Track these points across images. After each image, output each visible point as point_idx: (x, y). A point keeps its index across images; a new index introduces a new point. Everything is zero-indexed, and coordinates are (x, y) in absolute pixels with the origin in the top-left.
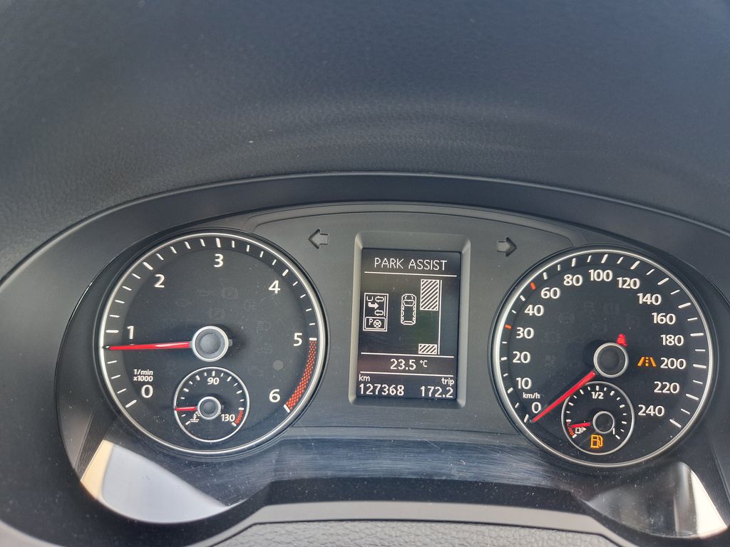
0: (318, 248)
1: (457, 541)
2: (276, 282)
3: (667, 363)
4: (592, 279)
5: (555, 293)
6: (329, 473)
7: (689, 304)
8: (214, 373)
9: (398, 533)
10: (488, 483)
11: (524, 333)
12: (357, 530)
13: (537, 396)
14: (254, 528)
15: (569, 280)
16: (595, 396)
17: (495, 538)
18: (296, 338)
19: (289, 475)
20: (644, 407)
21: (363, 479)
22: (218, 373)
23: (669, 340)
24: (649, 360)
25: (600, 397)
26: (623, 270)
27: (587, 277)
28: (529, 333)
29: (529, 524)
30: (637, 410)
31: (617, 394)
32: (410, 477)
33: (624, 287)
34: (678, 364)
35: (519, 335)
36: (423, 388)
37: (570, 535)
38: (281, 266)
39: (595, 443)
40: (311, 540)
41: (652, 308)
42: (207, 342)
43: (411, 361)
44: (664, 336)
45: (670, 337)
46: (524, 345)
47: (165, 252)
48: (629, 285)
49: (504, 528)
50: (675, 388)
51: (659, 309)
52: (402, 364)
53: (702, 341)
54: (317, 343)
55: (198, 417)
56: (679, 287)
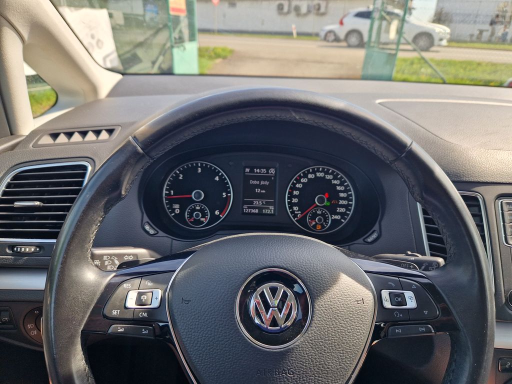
0: (231, 166)
2: (218, 177)
3: (341, 202)
5: (305, 180)
7: (347, 183)
8: (198, 206)
11: (296, 193)
13: (300, 212)
15: (310, 176)
16: (318, 212)
18: (224, 195)
20: (334, 216)
22: (200, 205)
23: (342, 195)
24: (336, 201)
26: (327, 173)
27: (316, 175)
30: (332, 217)
31: (325, 212)
33: (327, 178)
34: (345, 202)
35: (294, 193)
36: (264, 210)
38: (219, 172)
39: (318, 227)
41: (336, 185)
42: (197, 195)
43: (260, 202)
44: (340, 194)
46: (295, 197)
47: (183, 167)
48: (329, 178)
50: (343, 210)
51: (339, 185)
52: (257, 203)
53: (351, 195)
54: (230, 196)
55: (194, 219)
56: (344, 178)
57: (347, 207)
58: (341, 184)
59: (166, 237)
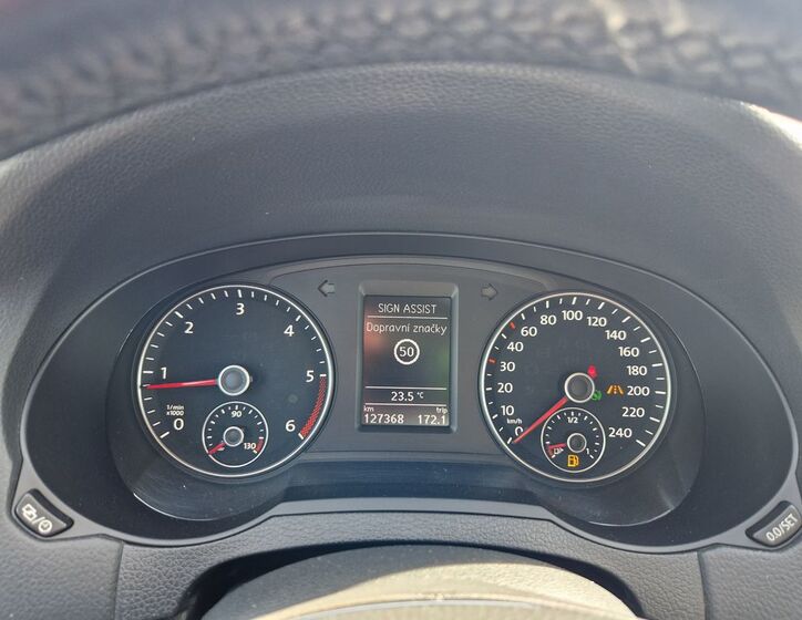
0: (326, 296)
1: (434, 526)
2: (291, 327)
3: (633, 391)
4: (565, 319)
5: (533, 331)
7: (649, 338)
8: (237, 407)
9: (388, 521)
11: (505, 366)
12: (355, 519)
13: (520, 421)
14: (273, 519)
15: (544, 320)
16: (571, 421)
17: (465, 524)
18: (308, 375)
20: (614, 430)
22: (241, 407)
23: (634, 370)
24: (617, 388)
25: (575, 422)
26: (591, 310)
27: (560, 316)
28: (511, 367)
29: (493, 513)
30: (608, 432)
31: (590, 418)
33: (593, 325)
34: (643, 391)
35: (503, 368)
36: (420, 417)
37: (525, 521)
38: (295, 313)
39: (572, 462)
40: (318, 527)
41: (618, 343)
42: (231, 380)
43: (409, 393)
44: (629, 367)
45: (635, 368)
46: (507, 377)
47: (194, 302)
48: (597, 323)
50: (641, 412)
51: (624, 344)
52: (401, 396)
53: (661, 371)
54: (327, 379)
55: (225, 446)
56: (640, 324)
57: (650, 404)
58: (632, 341)
59: (97, 535)
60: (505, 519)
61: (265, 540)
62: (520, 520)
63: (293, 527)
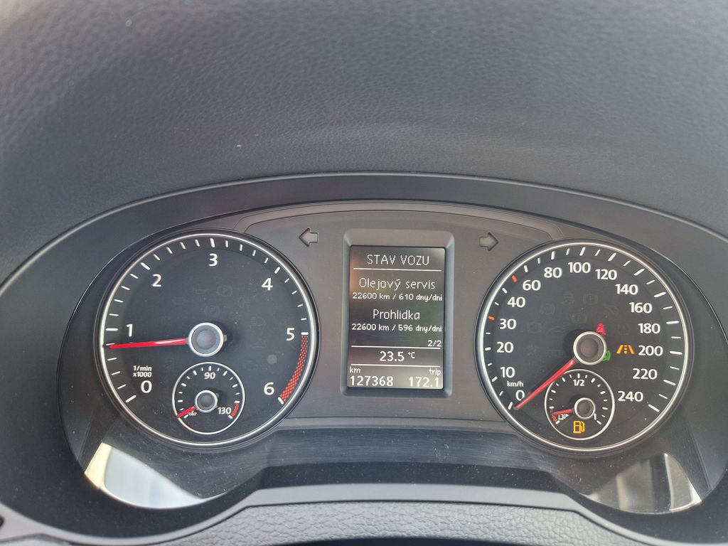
0: (308, 246)
1: (439, 519)
2: (269, 280)
3: (645, 350)
4: (571, 271)
5: (536, 285)
6: (320, 459)
7: (664, 293)
8: (210, 368)
9: (384, 514)
10: (470, 466)
11: (506, 324)
12: (345, 511)
13: (521, 384)
14: (247, 511)
15: (549, 272)
16: (576, 384)
17: (476, 516)
18: (288, 333)
19: (281, 461)
20: (624, 393)
21: (352, 464)
22: (214, 368)
23: (646, 328)
24: (628, 347)
25: (582, 385)
26: (601, 262)
27: (566, 269)
28: (512, 324)
29: (508, 502)
30: (617, 396)
31: (598, 381)
32: (396, 461)
33: (603, 278)
34: (656, 351)
35: (503, 326)
36: (411, 379)
37: (546, 512)
38: (273, 264)
39: (577, 429)
40: (301, 521)
41: (629, 298)
42: (203, 338)
43: (399, 353)
44: (641, 325)
45: (648, 326)
46: (507, 336)
47: (162, 252)
48: (607, 276)
49: (484, 506)
50: (653, 374)
51: (635, 299)
52: (391, 356)
53: (678, 329)
54: (309, 337)
55: (196, 411)
56: (654, 277)
57: (657, 363)
58: (644, 296)
59: (34, 536)
60: (522, 511)
61: (237, 536)
62: (541, 511)
63: (270, 520)
